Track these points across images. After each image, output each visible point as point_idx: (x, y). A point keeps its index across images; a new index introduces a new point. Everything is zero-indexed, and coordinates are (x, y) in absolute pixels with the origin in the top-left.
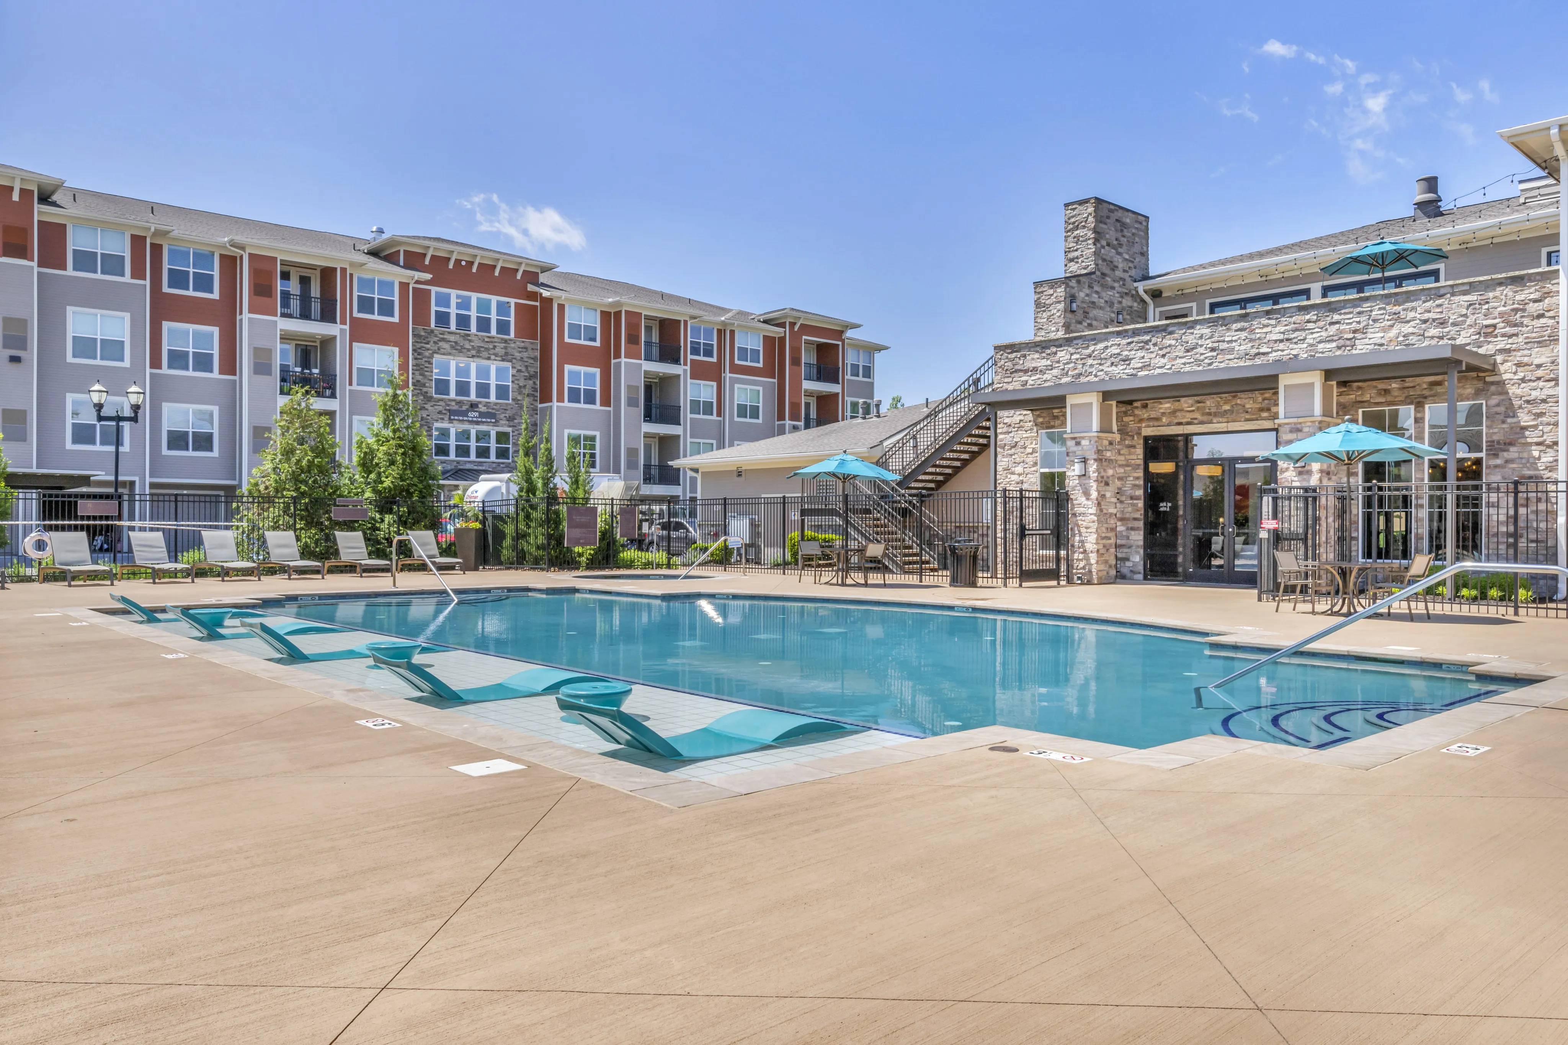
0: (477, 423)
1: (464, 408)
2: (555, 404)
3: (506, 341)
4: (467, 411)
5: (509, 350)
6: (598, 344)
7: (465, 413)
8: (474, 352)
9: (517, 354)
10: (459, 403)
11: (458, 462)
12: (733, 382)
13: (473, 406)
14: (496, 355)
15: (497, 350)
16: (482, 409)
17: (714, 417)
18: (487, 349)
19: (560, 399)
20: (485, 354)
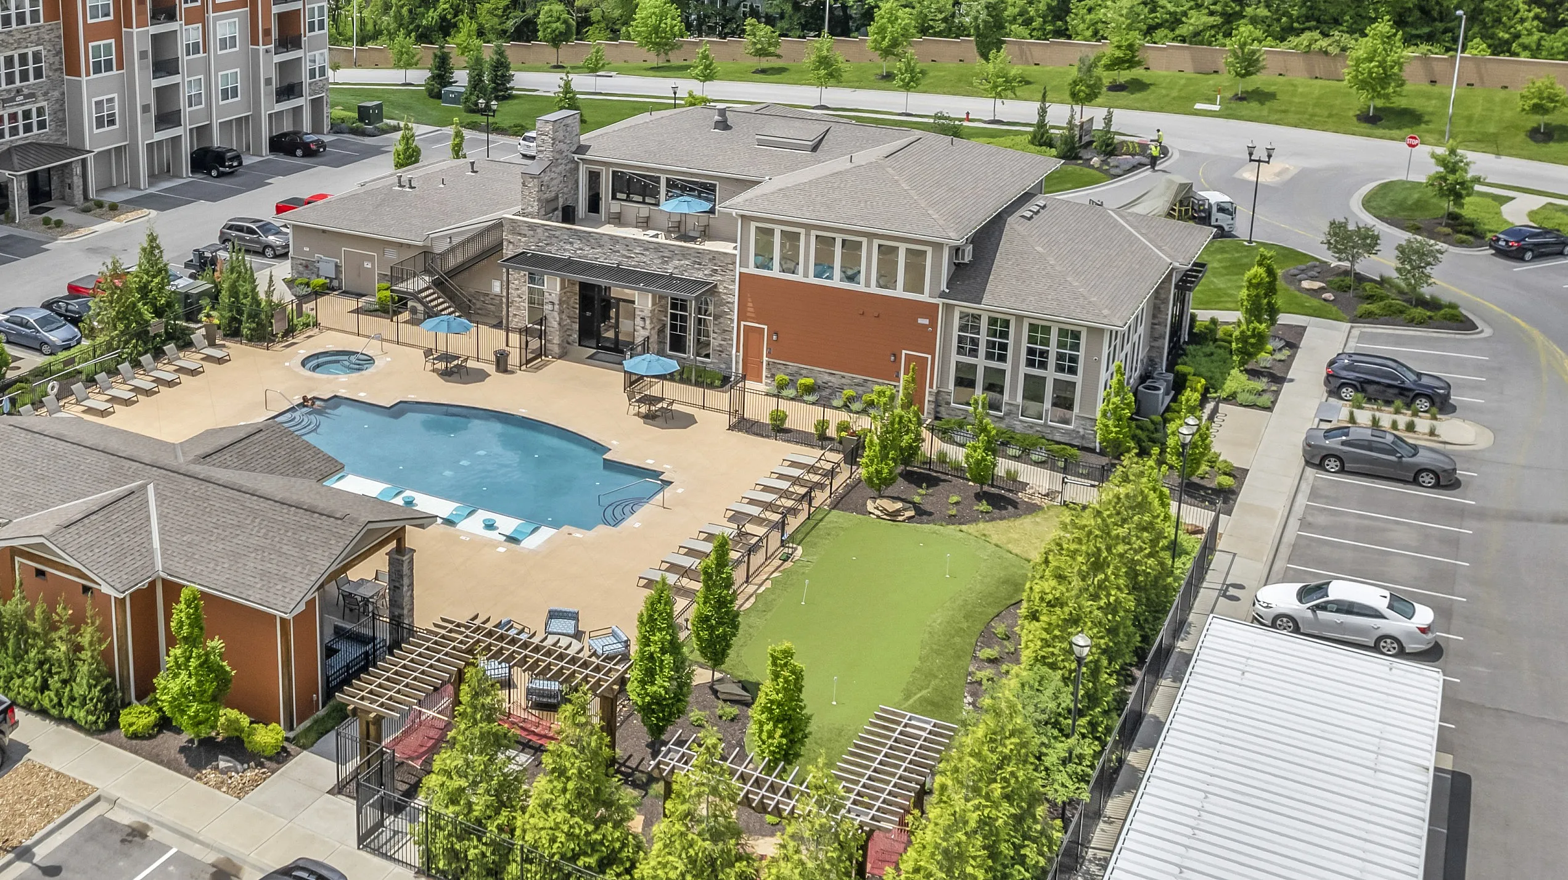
0: (22, 105)
1: (13, 94)
2: (84, 79)
3: (37, 28)
4: (15, 97)
5: (41, 35)
6: (111, 18)
7: (13, 99)
8: (15, 45)
9: (47, 37)
10: (8, 91)
11: (11, 141)
12: (216, 19)
13: (19, 91)
14: (31, 42)
15: (33, 37)
16: (26, 91)
17: (201, 55)
18: (25, 39)
19: (88, 74)
20: (24, 44)
